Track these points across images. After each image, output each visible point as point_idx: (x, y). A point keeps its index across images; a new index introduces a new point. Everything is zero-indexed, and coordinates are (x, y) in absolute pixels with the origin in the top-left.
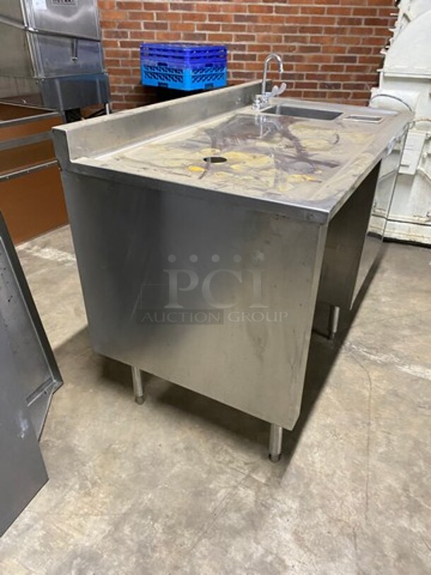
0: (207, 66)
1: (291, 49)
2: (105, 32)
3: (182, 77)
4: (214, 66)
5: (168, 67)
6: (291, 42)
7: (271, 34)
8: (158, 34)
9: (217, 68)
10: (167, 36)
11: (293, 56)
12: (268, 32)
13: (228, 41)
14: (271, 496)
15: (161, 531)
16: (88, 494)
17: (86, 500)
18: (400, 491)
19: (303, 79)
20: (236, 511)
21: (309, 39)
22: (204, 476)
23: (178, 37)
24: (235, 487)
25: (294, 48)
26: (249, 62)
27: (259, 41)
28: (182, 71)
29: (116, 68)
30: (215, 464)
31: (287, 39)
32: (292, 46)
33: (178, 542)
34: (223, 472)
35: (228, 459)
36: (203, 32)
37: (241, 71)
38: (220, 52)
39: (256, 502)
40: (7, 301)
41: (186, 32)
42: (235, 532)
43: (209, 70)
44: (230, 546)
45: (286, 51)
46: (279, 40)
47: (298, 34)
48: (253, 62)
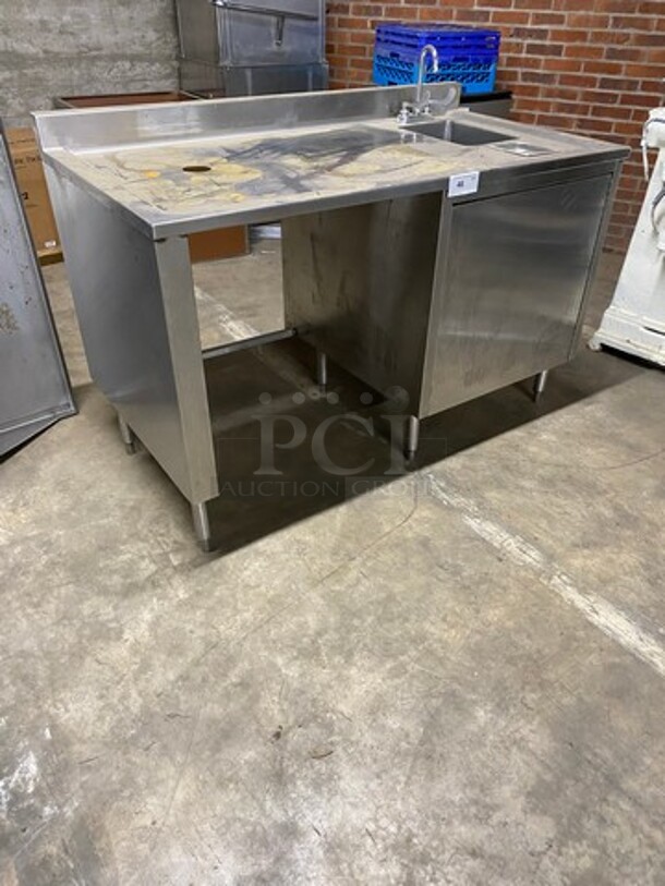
0: (456, 60)
1: (624, 38)
2: (354, 7)
3: (411, 73)
4: (470, 61)
5: (400, 59)
6: (623, 28)
7: (592, 13)
8: (422, 11)
9: (476, 63)
10: (434, 14)
11: (623, 51)
12: (587, 10)
13: (521, 23)
14: (169, 579)
15: (43, 562)
16: (14, 511)
17: (9, 514)
18: (311, 632)
19: (635, 89)
20: (122, 577)
21: (655, 23)
22: (125, 536)
23: (448, 15)
24: (143, 558)
25: (627, 37)
26: (550, 57)
27: (569, 25)
28: (412, 65)
29: (361, 58)
30: (145, 531)
31: (617, 21)
32: (624, 34)
33: (50, 577)
34: (145, 540)
35: (162, 531)
36: (485, 9)
37: (537, 71)
38: (487, 39)
39: (150, 577)
40: (24, 303)
41: (462, 8)
42: (104, 591)
43: (459, 67)
44: (88, 599)
45: (612, 42)
46: (603, 22)
47: (637, 15)
48: (557, 58)
